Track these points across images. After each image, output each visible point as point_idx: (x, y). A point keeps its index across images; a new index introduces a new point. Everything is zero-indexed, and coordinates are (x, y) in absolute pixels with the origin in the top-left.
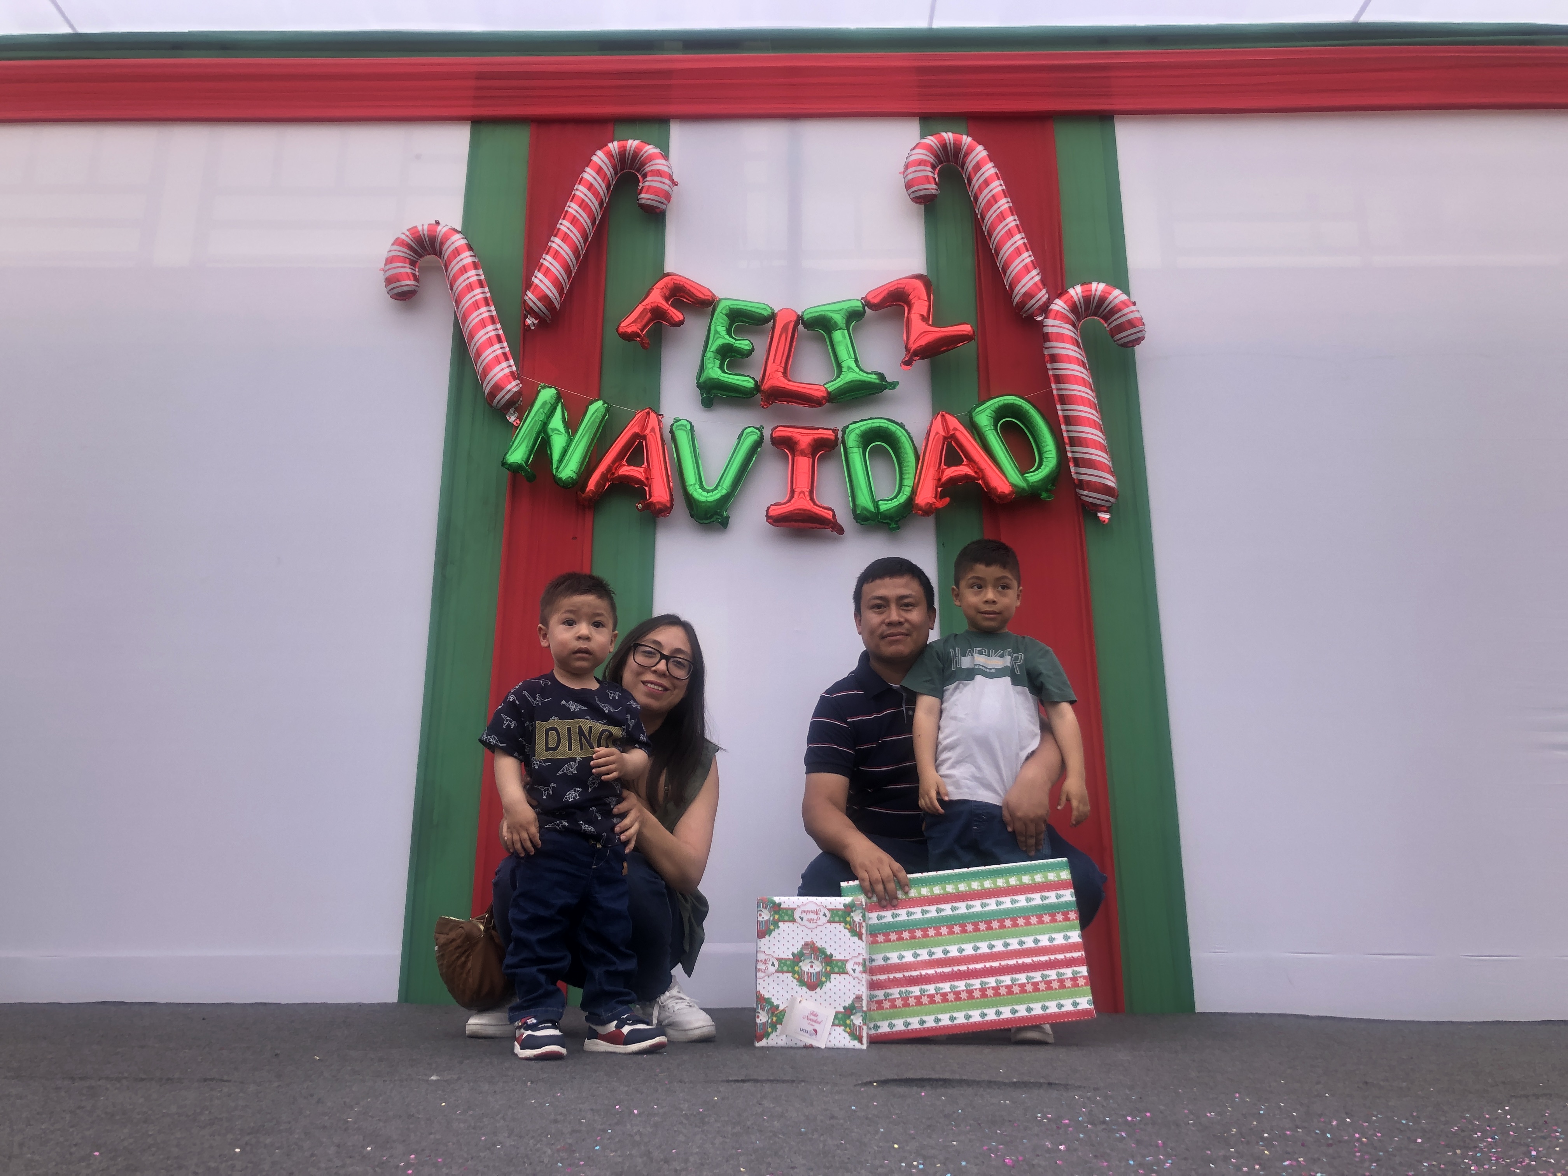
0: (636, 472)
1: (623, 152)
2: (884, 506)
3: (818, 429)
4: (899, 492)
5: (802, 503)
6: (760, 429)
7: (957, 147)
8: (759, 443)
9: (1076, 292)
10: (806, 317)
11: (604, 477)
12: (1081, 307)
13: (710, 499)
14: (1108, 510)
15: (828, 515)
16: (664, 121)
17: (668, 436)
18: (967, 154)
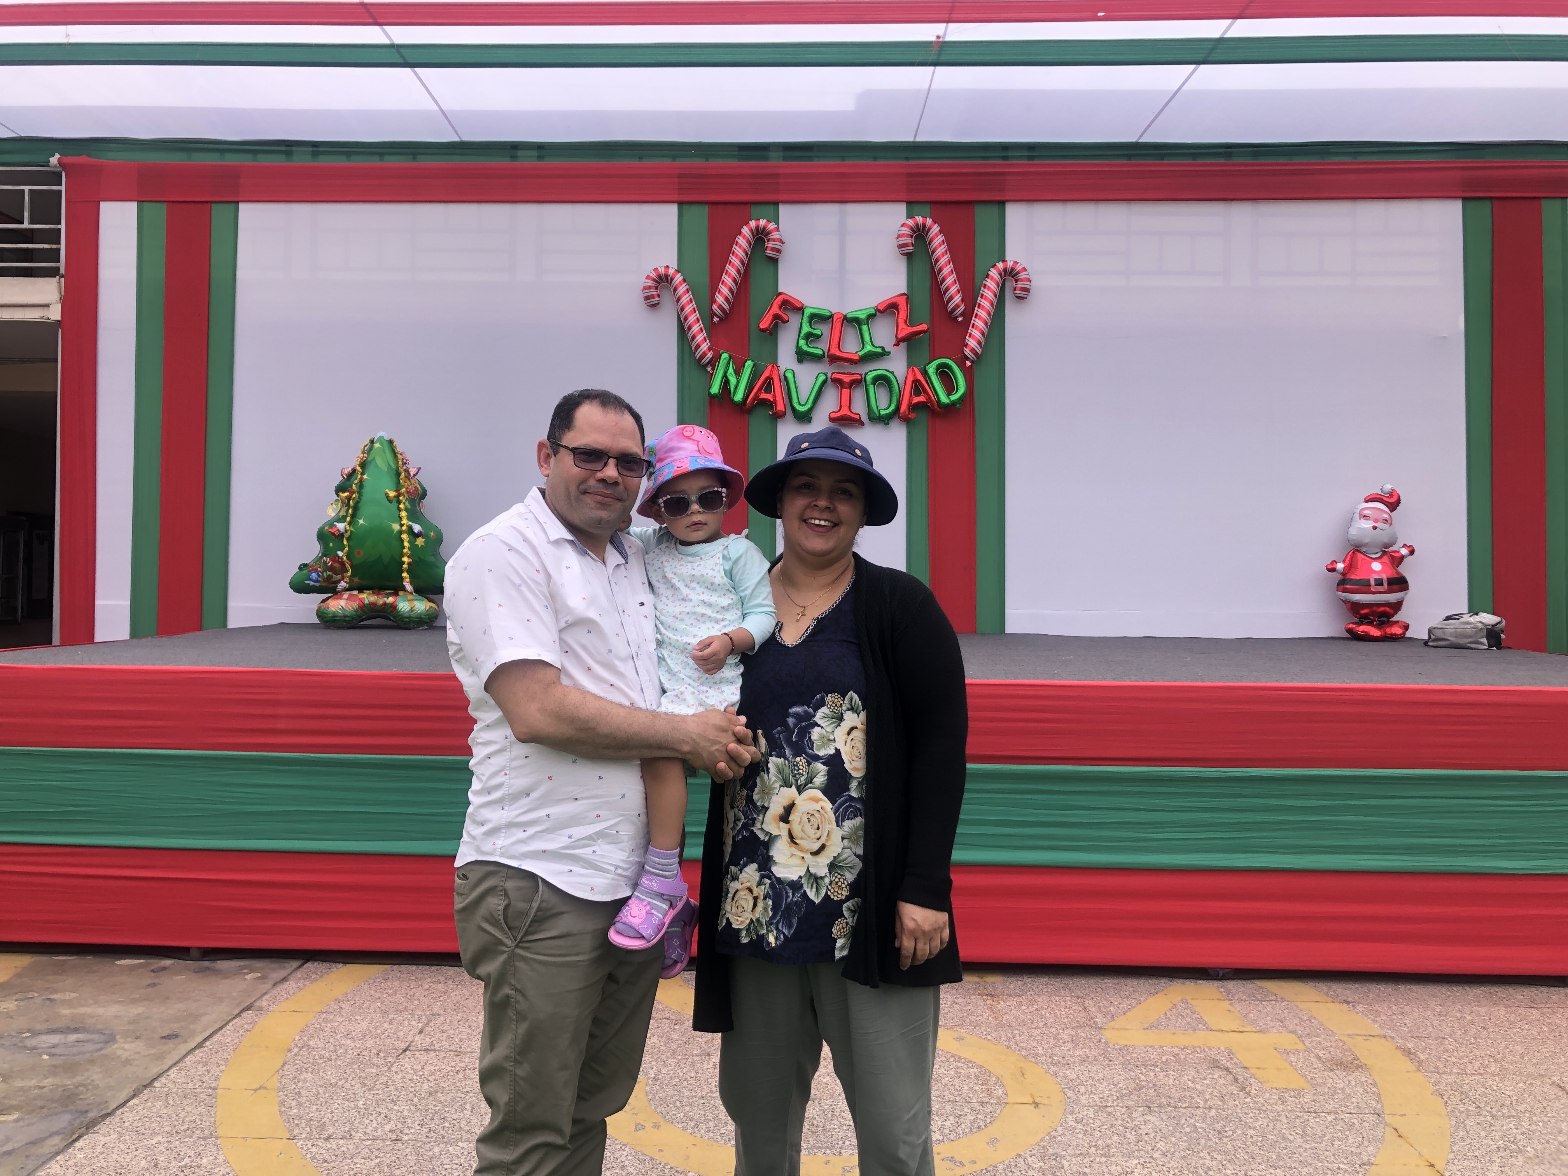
0: (769, 397)
1: (757, 227)
2: (883, 412)
3: (853, 374)
4: (890, 406)
5: (845, 411)
6: (825, 374)
7: (924, 225)
8: (825, 382)
10: (848, 316)
11: (754, 399)
13: (803, 410)
15: (857, 417)
16: (776, 204)
17: (783, 378)
18: (929, 230)
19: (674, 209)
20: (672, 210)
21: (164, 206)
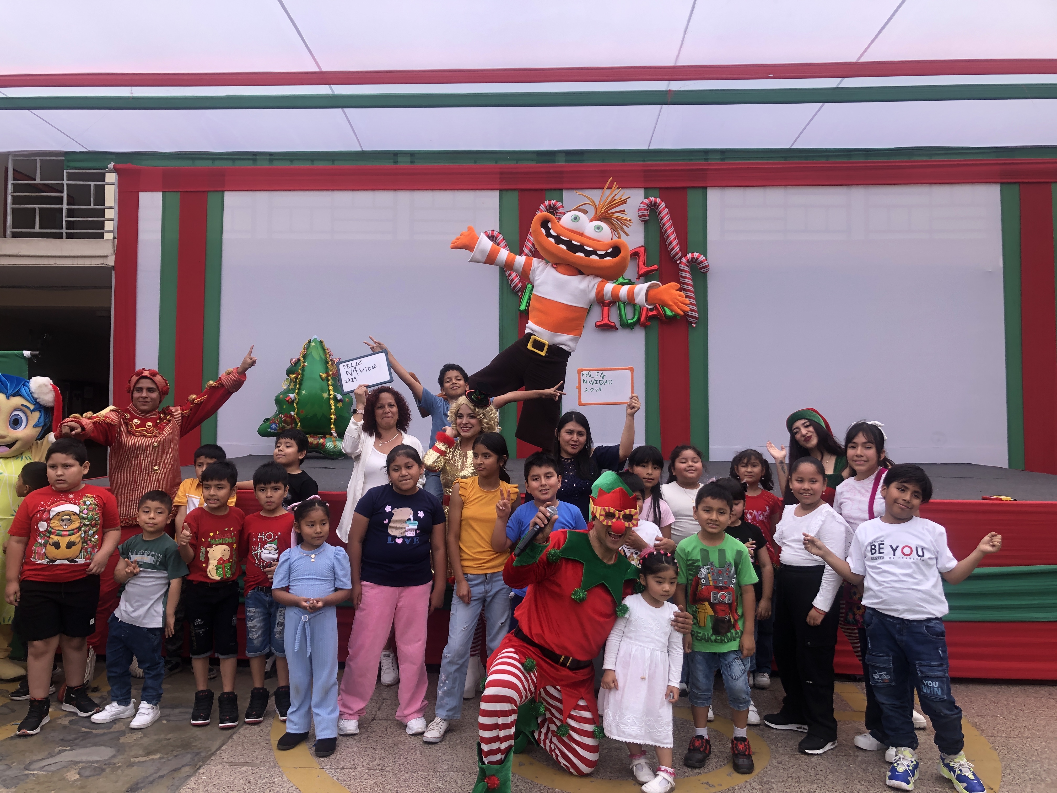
1: (550, 205)
2: (629, 322)
4: (634, 317)
5: (606, 321)
7: (655, 203)
9: (689, 256)
12: (690, 260)
14: (695, 323)
15: (613, 324)
16: (562, 190)
18: (659, 206)
19: (497, 193)
20: (495, 195)
21: (179, 194)
